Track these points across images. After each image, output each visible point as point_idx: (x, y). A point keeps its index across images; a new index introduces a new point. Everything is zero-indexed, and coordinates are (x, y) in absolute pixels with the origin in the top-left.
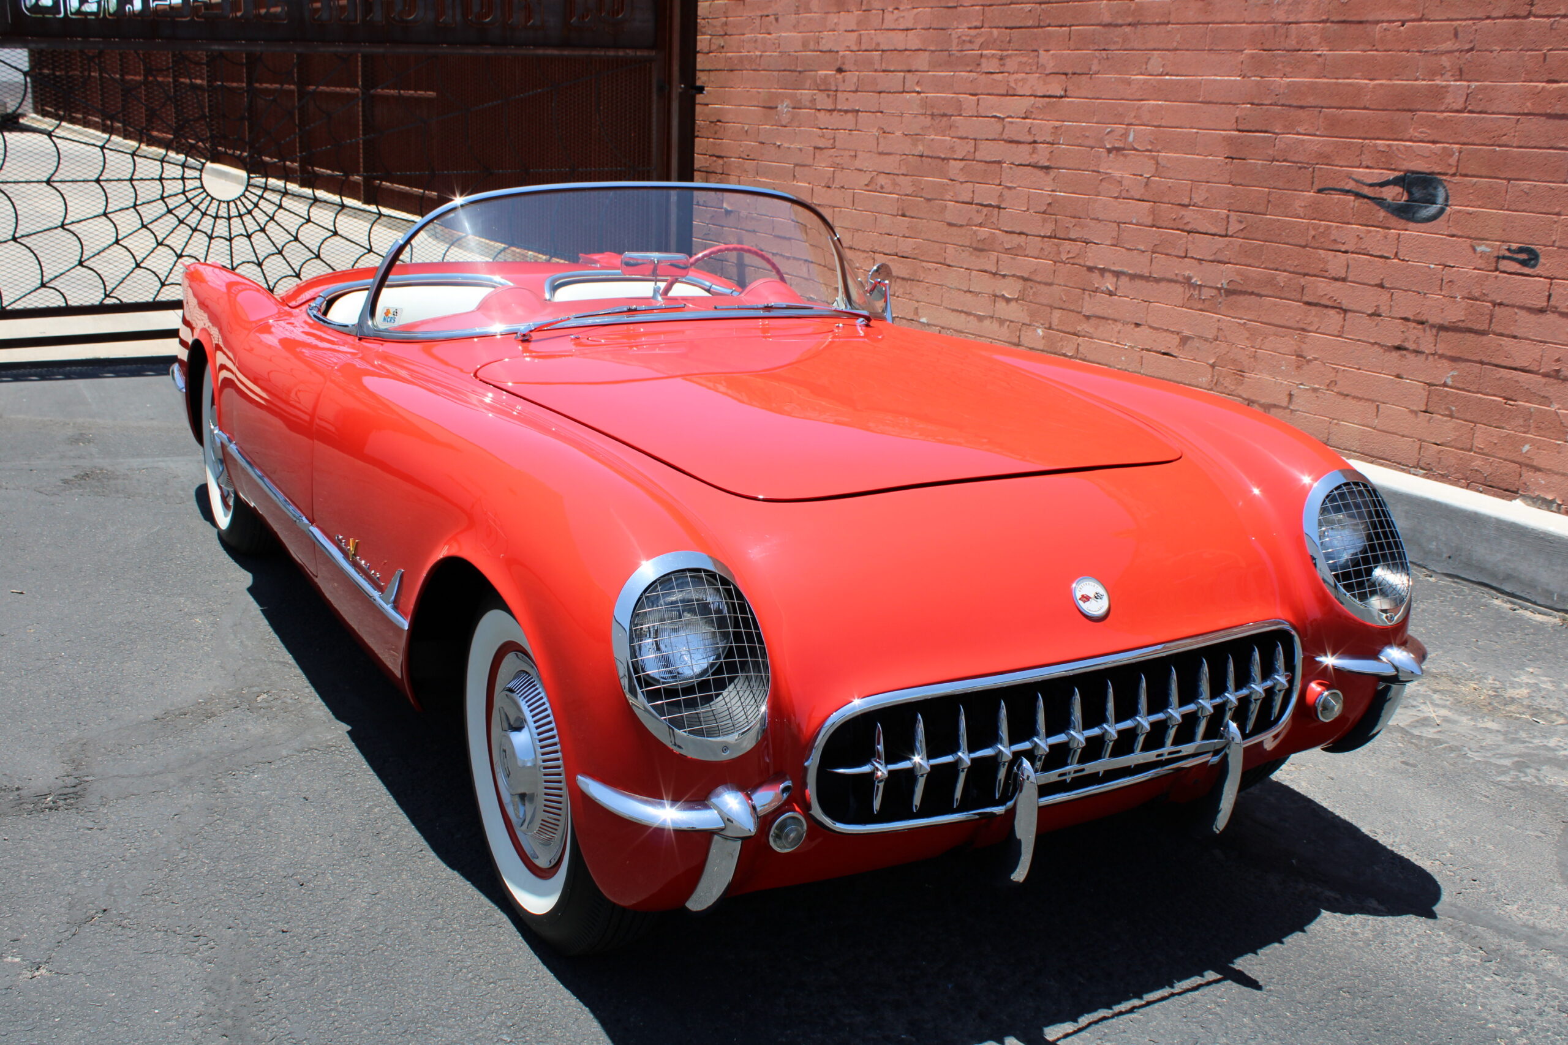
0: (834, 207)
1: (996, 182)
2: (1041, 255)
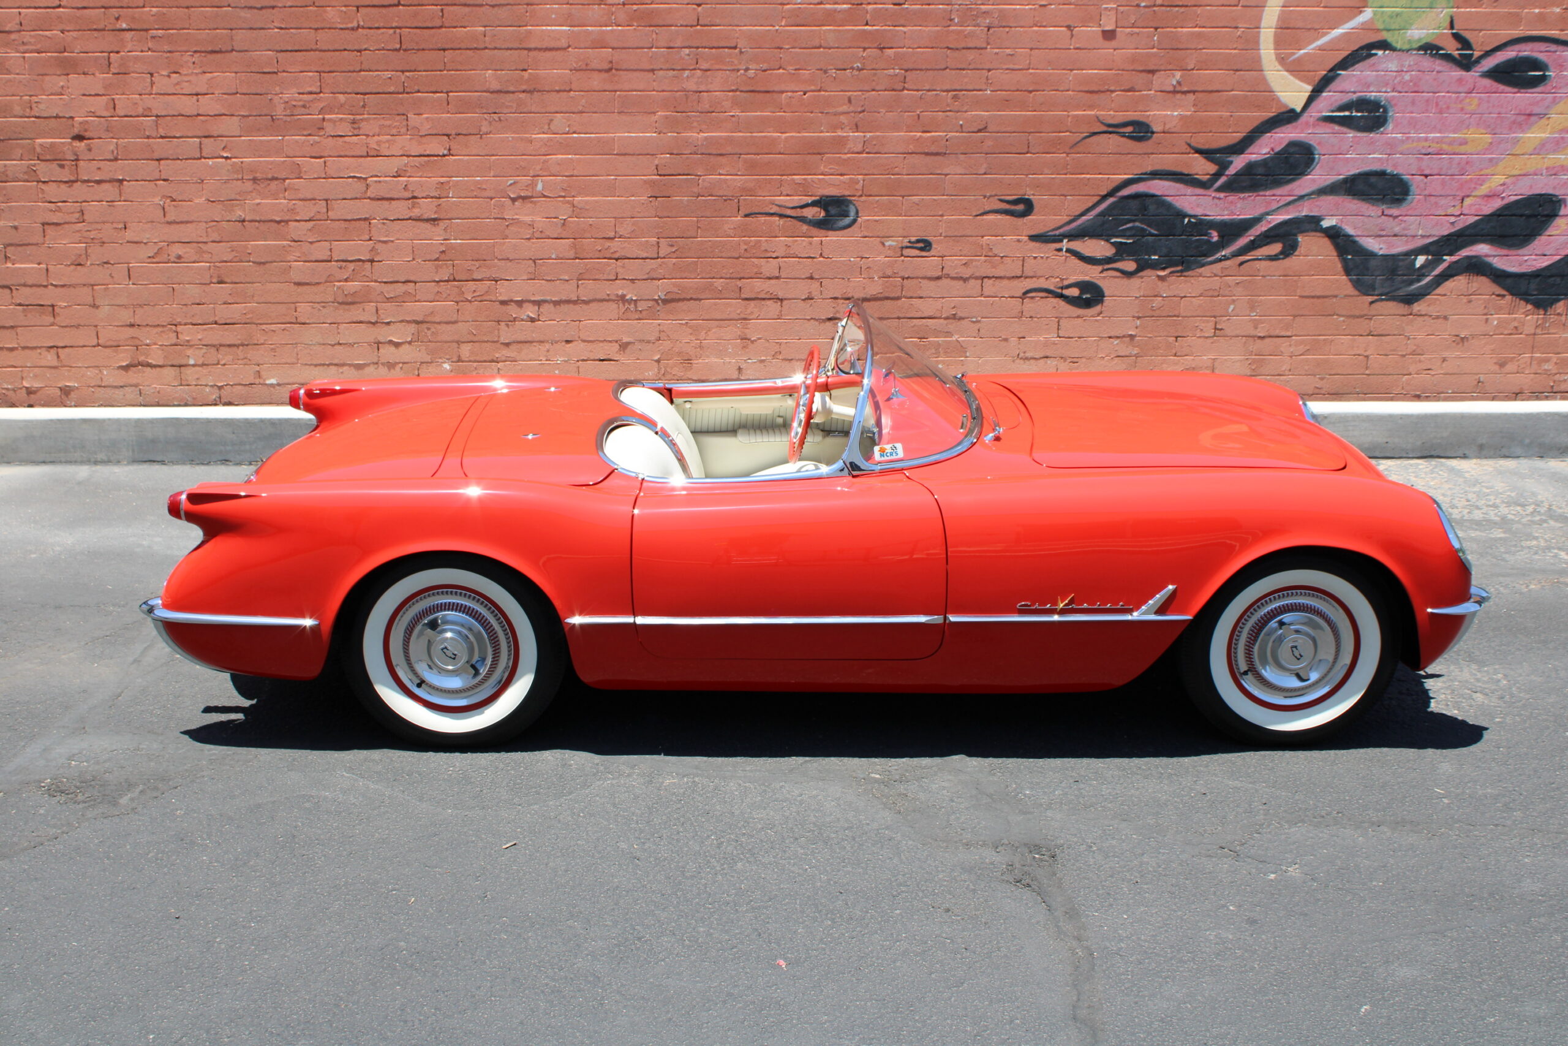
0: (93, 285)
1: (363, 238)
2: (437, 298)
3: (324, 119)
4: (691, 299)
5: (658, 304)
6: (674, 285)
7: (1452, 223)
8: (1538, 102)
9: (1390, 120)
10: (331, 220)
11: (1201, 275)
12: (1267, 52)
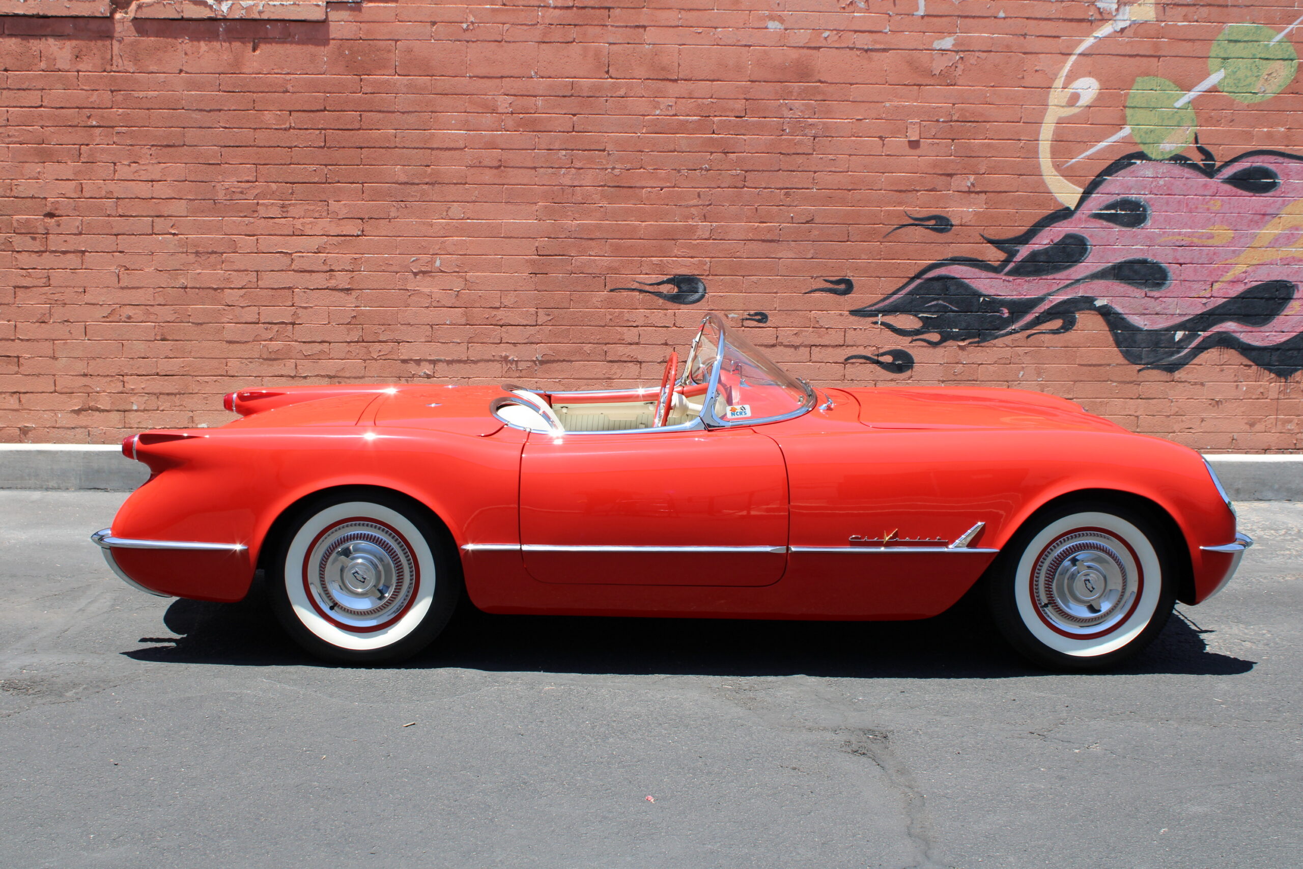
0: (54, 340)
1: (287, 305)
2: (348, 356)
3: (258, 203)
4: (564, 360)
5: (536, 365)
6: (550, 349)
7: (1204, 304)
8: (1270, 204)
9: (1149, 218)
10: (261, 288)
11: (995, 346)
12: (1045, 161)
